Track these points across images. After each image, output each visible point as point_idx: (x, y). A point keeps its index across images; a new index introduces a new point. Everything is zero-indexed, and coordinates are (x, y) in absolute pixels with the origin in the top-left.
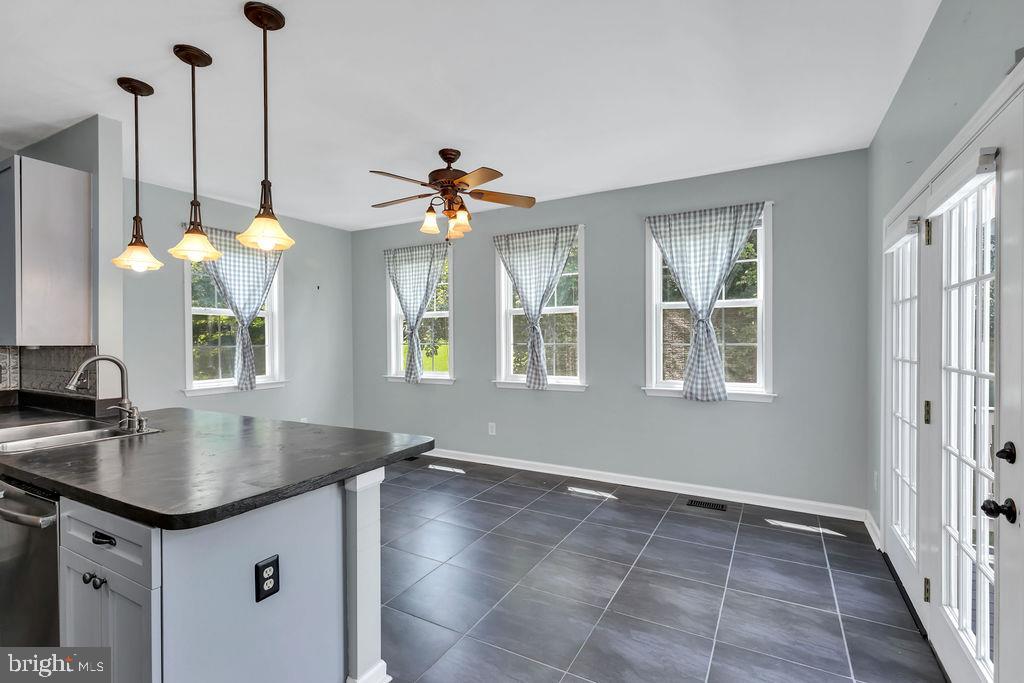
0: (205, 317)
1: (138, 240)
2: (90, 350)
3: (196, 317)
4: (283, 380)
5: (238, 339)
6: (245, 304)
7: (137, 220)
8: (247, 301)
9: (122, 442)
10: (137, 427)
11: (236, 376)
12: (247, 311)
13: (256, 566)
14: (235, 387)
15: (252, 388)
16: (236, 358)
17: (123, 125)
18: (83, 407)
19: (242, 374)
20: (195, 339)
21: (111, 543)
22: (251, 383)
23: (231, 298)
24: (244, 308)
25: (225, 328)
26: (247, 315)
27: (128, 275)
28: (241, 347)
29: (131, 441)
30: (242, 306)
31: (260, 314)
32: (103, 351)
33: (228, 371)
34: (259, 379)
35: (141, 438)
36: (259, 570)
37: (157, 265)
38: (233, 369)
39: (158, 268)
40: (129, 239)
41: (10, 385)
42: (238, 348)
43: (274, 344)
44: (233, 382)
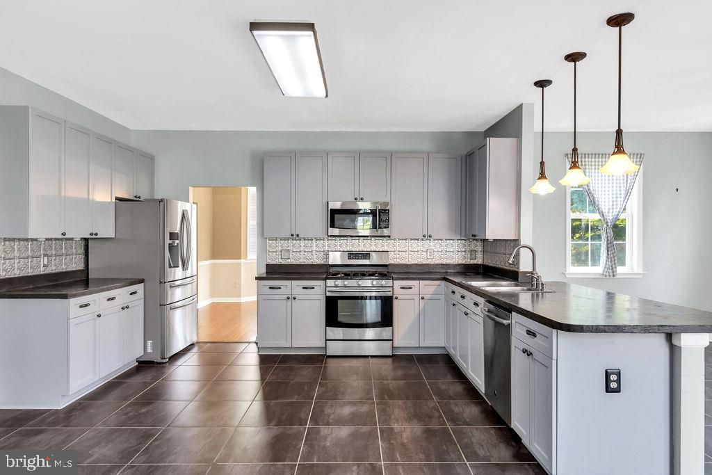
0: (580, 220)
1: (542, 175)
2: (516, 242)
3: (573, 220)
4: (640, 271)
5: (604, 237)
6: (609, 209)
7: (542, 163)
8: (611, 207)
9: (533, 294)
10: (541, 288)
11: (601, 265)
12: (611, 214)
13: (606, 371)
14: (600, 274)
15: (614, 276)
16: (602, 251)
17: (535, 105)
18: (512, 275)
19: (606, 264)
20: (572, 238)
21: (533, 335)
22: (613, 272)
23: (598, 205)
24: (608, 212)
25: (594, 228)
26: (611, 218)
27: (536, 197)
28: (605, 243)
29: (537, 295)
30: (607, 211)
31: (621, 217)
32: (522, 243)
33: (595, 261)
34: (620, 270)
35: (542, 294)
36: (607, 374)
37: (552, 189)
38: (599, 259)
39: (552, 191)
40: (538, 175)
41: (479, 261)
42: (603, 243)
43: (633, 241)
44: (599, 269)
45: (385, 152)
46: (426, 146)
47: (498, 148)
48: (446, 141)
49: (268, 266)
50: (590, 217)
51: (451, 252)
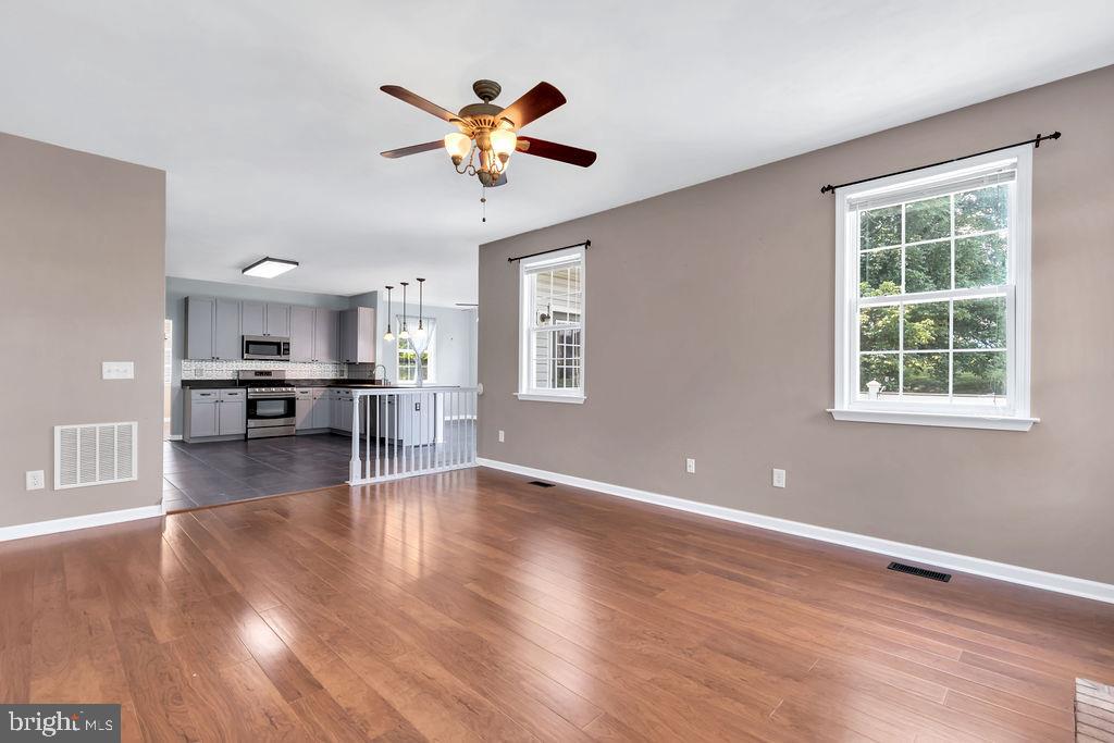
0: (403, 353)
1: (389, 332)
2: (373, 364)
3: (400, 354)
4: (435, 383)
5: (416, 363)
6: (419, 348)
7: (389, 325)
11: (415, 379)
12: (420, 351)
15: (422, 385)
16: (415, 372)
18: (372, 382)
19: (418, 379)
20: (400, 364)
22: (421, 383)
23: (414, 346)
25: (412, 359)
26: (420, 353)
31: (426, 353)
32: (377, 365)
33: (412, 377)
34: (424, 382)
37: (394, 339)
38: (414, 376)
40: (386, 331)
41: (346, 377)
42: (416, 366)
43: (431, 366)
44: (415, 381)
45: (284, 304)
46: (311, 302)
47: (364, 314)
48: (325, 300)
49: (183, 381)
50: (409, 352)
51: (328, 372)
